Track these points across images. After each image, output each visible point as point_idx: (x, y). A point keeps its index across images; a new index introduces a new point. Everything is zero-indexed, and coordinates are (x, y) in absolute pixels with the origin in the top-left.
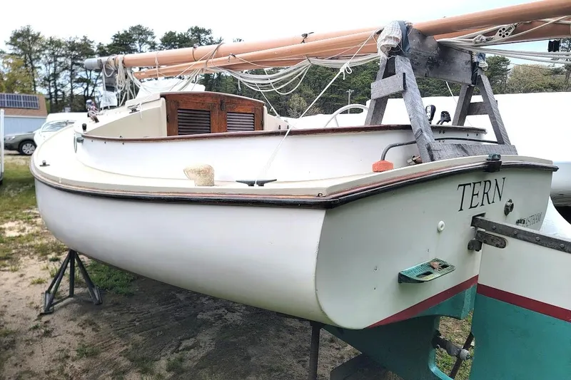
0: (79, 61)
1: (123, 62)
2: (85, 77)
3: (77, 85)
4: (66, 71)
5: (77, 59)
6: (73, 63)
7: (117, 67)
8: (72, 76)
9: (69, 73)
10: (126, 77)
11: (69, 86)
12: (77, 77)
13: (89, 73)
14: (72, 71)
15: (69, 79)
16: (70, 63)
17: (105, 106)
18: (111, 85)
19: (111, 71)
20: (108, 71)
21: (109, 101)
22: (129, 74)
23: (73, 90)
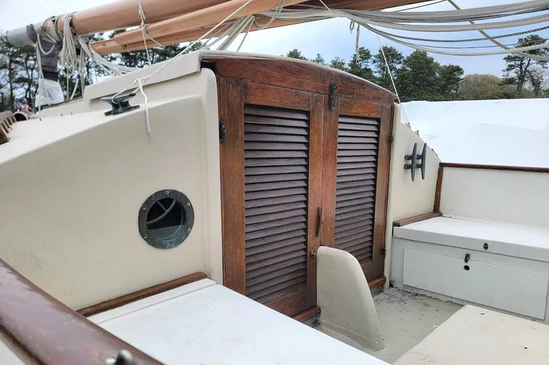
0: (18, 59)
1: (71, 24)
2: (26, 77)
3: (17, 85)
4: (4, 70)
5: (16, 57)
6: (11, 61)
7: (60, 35)
8: (11, 75)
9: (8, 72)
10: (78, 52)
11: (9, 86)
12: (17, 77)
13: (30, 73)
14: (11, 69)
15: (8, 78)
16: (8, 61)
17: (43, 103)
18: (51, 70)
19: (51, 44)
20: (46, 45)
21: (50, 96)
22: (84, 46)
23: (13, 91)
